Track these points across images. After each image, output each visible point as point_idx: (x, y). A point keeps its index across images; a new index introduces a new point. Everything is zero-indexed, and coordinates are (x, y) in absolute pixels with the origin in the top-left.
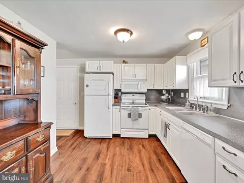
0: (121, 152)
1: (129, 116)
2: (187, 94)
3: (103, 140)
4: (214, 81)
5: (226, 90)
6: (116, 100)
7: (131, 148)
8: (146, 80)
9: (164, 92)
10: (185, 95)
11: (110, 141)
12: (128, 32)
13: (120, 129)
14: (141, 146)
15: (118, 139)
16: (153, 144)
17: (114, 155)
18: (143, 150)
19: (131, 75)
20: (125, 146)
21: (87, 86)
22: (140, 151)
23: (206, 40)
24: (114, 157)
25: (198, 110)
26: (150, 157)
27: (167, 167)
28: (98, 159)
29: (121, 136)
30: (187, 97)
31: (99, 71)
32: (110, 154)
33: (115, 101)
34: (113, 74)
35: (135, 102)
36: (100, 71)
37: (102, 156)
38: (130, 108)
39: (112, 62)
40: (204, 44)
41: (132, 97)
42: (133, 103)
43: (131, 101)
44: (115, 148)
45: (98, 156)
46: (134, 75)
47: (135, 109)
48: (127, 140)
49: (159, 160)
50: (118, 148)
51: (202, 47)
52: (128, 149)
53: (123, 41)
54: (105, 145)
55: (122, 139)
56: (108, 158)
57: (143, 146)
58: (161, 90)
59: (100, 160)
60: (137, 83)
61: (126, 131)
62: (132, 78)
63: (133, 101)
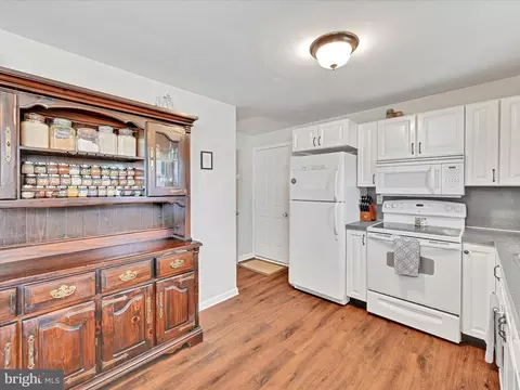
1: (392, 259)
6: (367, 215)
8: (463, 156)
11: (336, 310)
13: (365, 288)
14: (414, 357)
17: (324, 345)
18: (414, 371)
19: (408, 146)
21: (294, 181)
22: (399, 369)
24: (321, 348)
28: (286, 337)
29: (368, 310)
31: (317, 147)
32: (315, 340)
33: (362, 217)
34: (354, 151)
35: (423, 223)
37: (297, 336)
38: (391, 238)
41: (417, 210)
42: (418, 227)
43: (412, 221)
44: (337, 331)
45: (290, 331)
46: (416, 147)
48: (385, 323)
52: (367, 348)
53: (333, 66)
54: (318, 315)
55: (371, 317)
56: (306, 345)
57: (421, 360)
59: (288, 343)
60: (425, 168)
61: (381, 299)
62: (411, 156)
63: (418, 221)
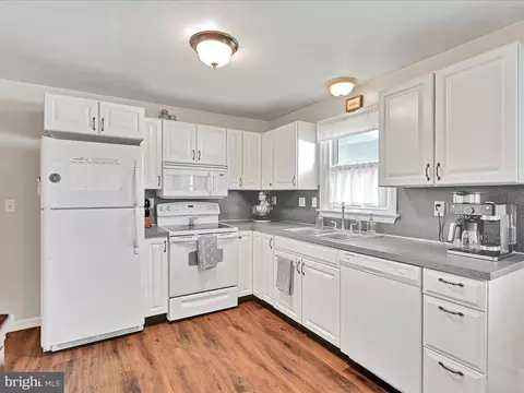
0: (193, 357)
1: (195, 259)
2: (314, 200)
3: (115, 342)
4: (391, 175)
5: (392, 192)
7: (211, 340)
8: (225, 167)
9: (262, 197)
10: (309, 202)
11: (141, 339)
12: (229, 43)
13: (166, 298)
14: (232, 329)
15: (162, 329)
16: (255, 318)
17: (181, 370)
18: (243, 336)
19: (189, 152)
20: (194, 341)
21: (55, 178)
22: (237, 341)
23: (358, 99)
24: (181, 374)
25: (343, 229)
26: (265, 345)
27: (308, 353)
29: (171, 318)
30: (314, 205)
31: (96, 133)
32: (167, 372)
35: (195, 222)
36: (102, 133)
38: (194, 238)
39: (142, 110)
40: (351, 108)
41: (189, 211)
42: (191, 226)
44: (171, 352)
46: (196, 154)
47: (209, 241)
48: (189, 322)
49: (286, 344)
50: (179, 352)
51: (348, 111)
52: (206, 345)
53: (214, 65)
54: (133, 354)
57: (237, 327)
58: (256, 193)
60: (206, 174)
61: (184, 301)
62: (192, 161)
63: (191, 220)
